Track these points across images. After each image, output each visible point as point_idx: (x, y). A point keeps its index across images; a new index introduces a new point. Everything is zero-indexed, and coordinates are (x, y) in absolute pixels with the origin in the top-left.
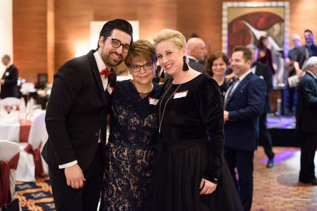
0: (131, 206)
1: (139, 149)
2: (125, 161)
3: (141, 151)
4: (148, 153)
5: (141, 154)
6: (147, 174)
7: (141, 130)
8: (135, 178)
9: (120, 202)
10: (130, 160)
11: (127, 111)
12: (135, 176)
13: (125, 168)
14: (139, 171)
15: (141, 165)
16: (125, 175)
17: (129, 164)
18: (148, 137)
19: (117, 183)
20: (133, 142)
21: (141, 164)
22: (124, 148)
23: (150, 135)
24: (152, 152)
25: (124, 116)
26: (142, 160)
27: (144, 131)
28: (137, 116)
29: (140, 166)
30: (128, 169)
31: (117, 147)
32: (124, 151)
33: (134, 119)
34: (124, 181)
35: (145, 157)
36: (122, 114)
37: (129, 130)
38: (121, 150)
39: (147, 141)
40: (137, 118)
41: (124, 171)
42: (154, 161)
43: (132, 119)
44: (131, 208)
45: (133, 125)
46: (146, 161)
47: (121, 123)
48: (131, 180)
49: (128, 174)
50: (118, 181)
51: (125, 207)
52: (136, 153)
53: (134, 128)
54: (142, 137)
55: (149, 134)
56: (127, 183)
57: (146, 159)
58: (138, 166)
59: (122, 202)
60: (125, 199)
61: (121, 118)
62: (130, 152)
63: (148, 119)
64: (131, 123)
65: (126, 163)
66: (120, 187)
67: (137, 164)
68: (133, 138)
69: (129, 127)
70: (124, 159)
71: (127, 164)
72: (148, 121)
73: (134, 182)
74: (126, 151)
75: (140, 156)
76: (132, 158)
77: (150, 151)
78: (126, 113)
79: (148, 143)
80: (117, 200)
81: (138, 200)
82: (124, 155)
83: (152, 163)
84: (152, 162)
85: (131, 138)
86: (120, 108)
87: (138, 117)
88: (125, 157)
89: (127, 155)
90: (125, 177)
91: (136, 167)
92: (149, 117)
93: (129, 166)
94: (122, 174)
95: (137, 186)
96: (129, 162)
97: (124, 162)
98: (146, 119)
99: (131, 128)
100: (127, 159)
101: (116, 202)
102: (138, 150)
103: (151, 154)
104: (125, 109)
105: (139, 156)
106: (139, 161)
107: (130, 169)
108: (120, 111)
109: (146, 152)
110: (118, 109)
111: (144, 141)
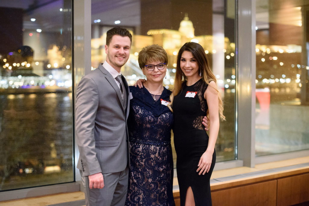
0: (145, 197)
1: (153, 144)
2: (140, 155)
3: (154, 146)
4: (161, 149)
5: (155, 150)
6: (160, 168)
7: (155, 128)
8: (149, 171)
9: (136, 193)
10: (145, 155)
11: (143, 110)
12: (149, 170)
13: (140, 162)
14: (153, 165)
15: (155, 160)
16: (140, 168)
17: (144, 158)
18: (161, 134)
19: (133, 175)
20: (147, 138)
21: (155, 158)
22: (139, 144)
23: (162, 133)
24: (165, 148)
25: (140, 115)
26: (155, 155)
27: (157, 128)
28: (151, 115)
29: (153, 160)
30: (143, 163)
31: (133, 144)
32: (139, 147)
33: (149, 118)
34: (139, 174)
35: (158, 152)
36: (138, 113)
37: (144, 127)
38: (137, 146)
39: (160, 138)
40: (151, 116)
41: (139, 164)
42: (166, 157)
43: (147, 118)
44: (145, 199)
45: (148, 122)
46: (159, 156)
47: (137, 122)
48: (145, 173)
49: (143, 168)
50: (134, 174)
51: (140, 197)
52: (150, 149)
53: (148, 126)
54: (155, 134)
55: (161, 131)
56: (142, 176)
57: (159, 154)
58: (152, 160)
59: (137, 194)
60: (140, 191)
61: (137, 117)
62: (145, 147)
63: (161, 117)
64: (146, 121)
65: (141, 157)
66: (136, 180)
67: (151, 158)
68: (147, 134)
69: (144, 125)
70: (139, 154)
71: (142, 159)
72: (161, 119)
73: (148, 175)
74: (141, 146)
75: (154, 151)
76: (146, 153)
77: (162, 148)
78: (142, 112)
79: (161, 139)
80: (133, 191)
81: (152, 191)
82: (139, 150)
83: (165, 159)
84: (165, 157)
85: (145, 135)
86: (137, 108)
87: (153, 116)
88: (140, 152)
89: (142, 150)
90: (140, 170)
91: (150, 162)
92: (162, 116)
93: (144, 160)
94: (137, 167)
95: (151, 178)
96: (144, 156)
97: (139, 157)
98: (160, 117)
99: (146, 126)
100: (142, 154)
101: (132, 194)
102: (152, 146)
103: (164, 151)
104: (141, 109)
105: (152, 151)
106: (152, 156)
107: (144, 163)
108: (136, 111)
109: (159, 148)
110: (135, 108)
111: (157, 138)
